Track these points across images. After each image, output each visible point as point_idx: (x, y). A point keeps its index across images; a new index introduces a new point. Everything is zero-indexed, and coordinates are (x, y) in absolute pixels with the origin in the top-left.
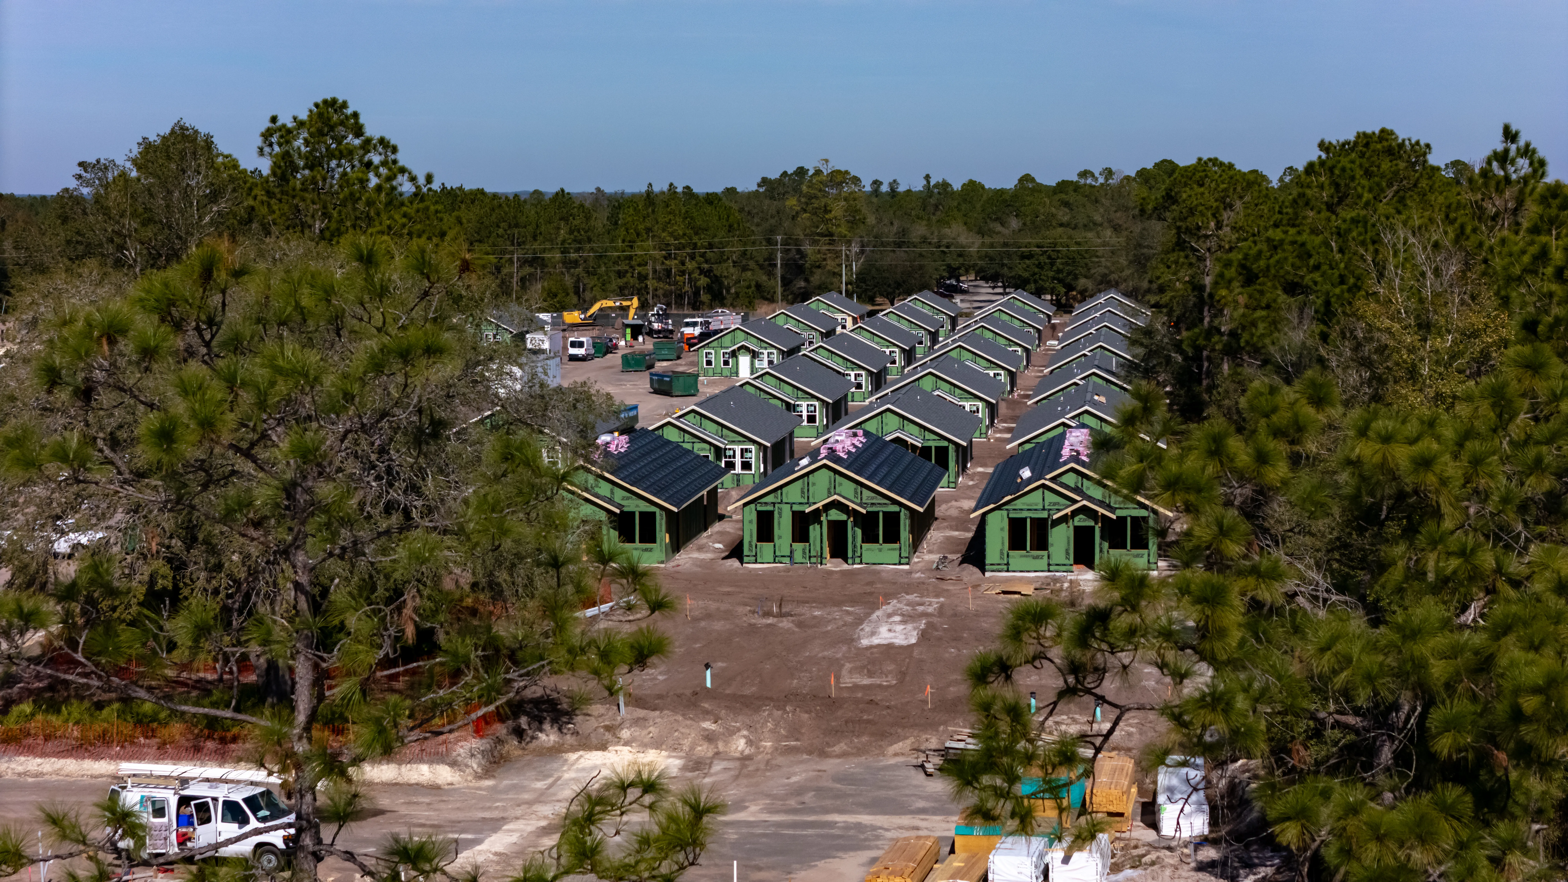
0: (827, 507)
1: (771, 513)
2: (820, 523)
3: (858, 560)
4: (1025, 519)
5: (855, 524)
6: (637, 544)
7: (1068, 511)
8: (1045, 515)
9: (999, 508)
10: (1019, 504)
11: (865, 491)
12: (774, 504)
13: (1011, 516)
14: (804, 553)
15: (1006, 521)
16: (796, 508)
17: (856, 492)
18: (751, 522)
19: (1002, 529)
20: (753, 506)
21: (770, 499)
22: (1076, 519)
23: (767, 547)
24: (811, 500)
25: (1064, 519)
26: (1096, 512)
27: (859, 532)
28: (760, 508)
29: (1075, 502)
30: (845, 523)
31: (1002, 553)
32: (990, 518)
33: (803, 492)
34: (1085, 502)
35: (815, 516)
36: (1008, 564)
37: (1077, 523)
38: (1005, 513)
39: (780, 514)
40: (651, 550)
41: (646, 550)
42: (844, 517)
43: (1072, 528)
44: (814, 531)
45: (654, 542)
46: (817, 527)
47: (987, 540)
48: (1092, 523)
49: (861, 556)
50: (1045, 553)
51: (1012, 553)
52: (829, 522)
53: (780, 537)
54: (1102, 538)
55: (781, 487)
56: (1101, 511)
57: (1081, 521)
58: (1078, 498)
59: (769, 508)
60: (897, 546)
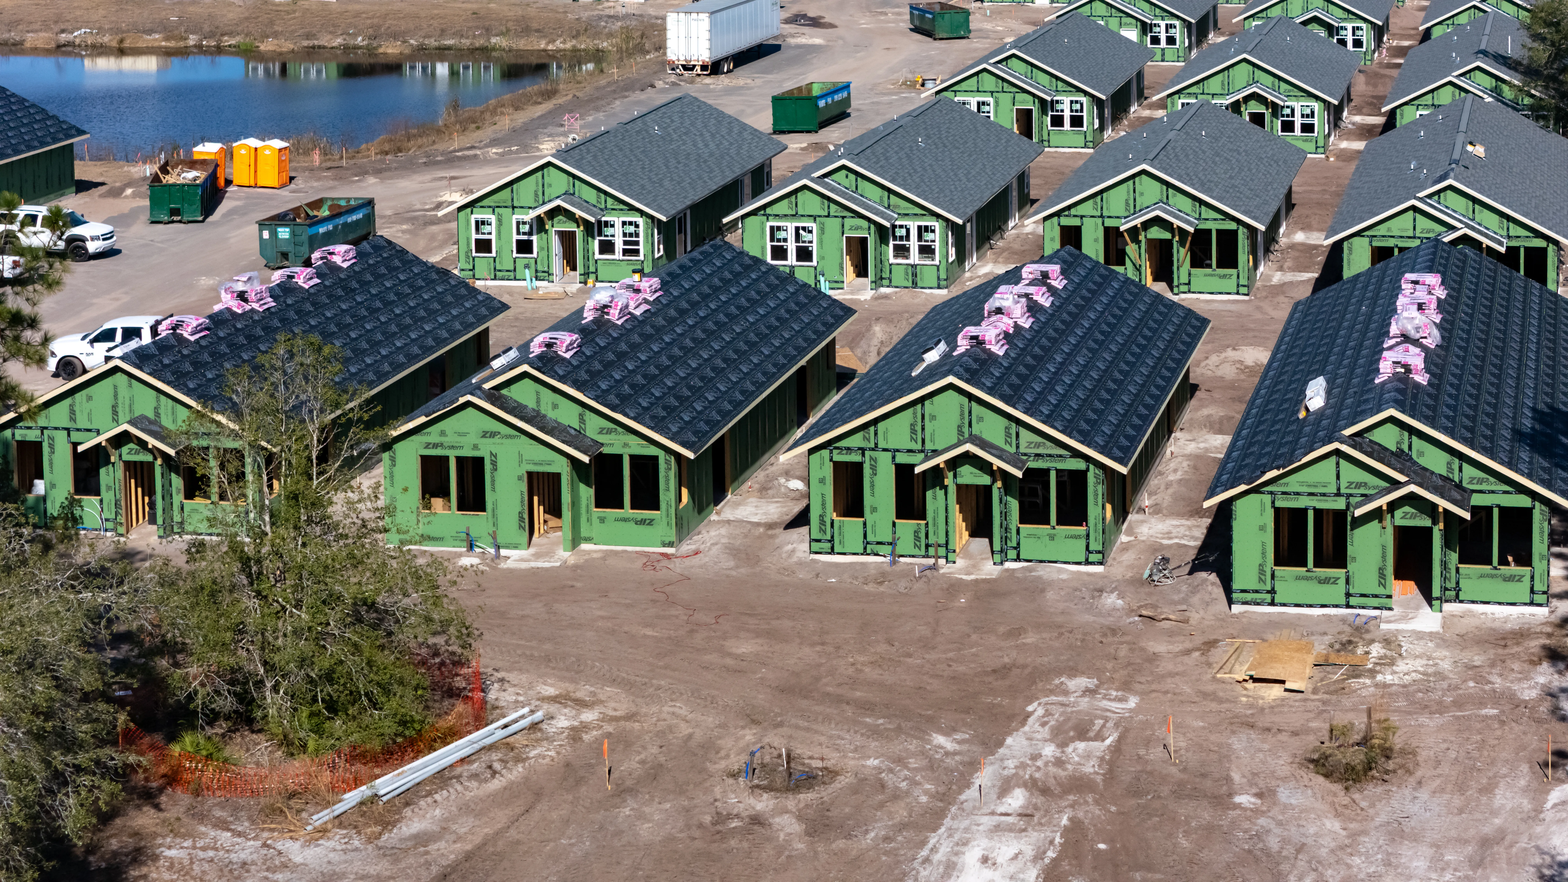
0: (954, 464)
1: (858, 467)
2: (945, 488)
3: (1012, 554)
4: (1304, 511)
5: (1007, 490)
6: (628, 511)
7: (1382, 502)
8: (1340, 504)
9: (1256, 490)
10: (1293, 483)
11: (1023, 432)
12: (863, 450)
13: (1278, 504)
14: (917, 538)
15: (1270, 514)
16: (902, 459)
17: (1008, 434)
18: (822, 481)
19: (1262, 528)
20: (825, 453)
21: (856, 441)
22: (1398, 513)
23: (853, 524)
24: (929, 446)
25: (1377, 515)
26: (1435, 506)
27: (1014, 505)
28: (837, 458)
29: (1396, 484)
30: (988, 489)
31: (1262, 572)
32: (1239, 507)
33: (913, 431)
34: (1413, 488)
35: (935, 477)
36: (1272, 591)
37: (1399, 522)
38: (1267, 498)
39: (874, 468)
40: (651, 522)
41: (642, 522)
42: (986, 480)
43: (1390, 530)
44: (934, 500)
45: (657, 507)
46: (940, 493)
47: (1235, 547)
48: (1427, 522)
49: (1017, 547)
50: (1340, 573)
51: (1280, 571)
52: (959, 487)
53: (874, 510)
54: (1447, 544)
55: (875, 422)
56: (1443, 504)
57: (1406, 517)
58: (1402, 478)
59: (855, 458)
60: (1081, 530)
